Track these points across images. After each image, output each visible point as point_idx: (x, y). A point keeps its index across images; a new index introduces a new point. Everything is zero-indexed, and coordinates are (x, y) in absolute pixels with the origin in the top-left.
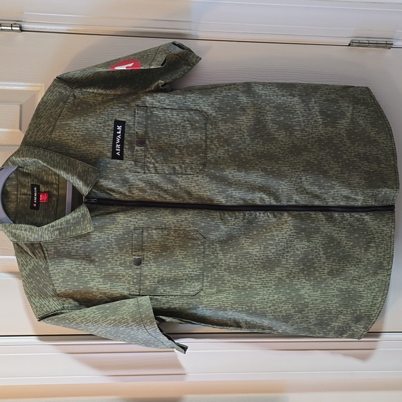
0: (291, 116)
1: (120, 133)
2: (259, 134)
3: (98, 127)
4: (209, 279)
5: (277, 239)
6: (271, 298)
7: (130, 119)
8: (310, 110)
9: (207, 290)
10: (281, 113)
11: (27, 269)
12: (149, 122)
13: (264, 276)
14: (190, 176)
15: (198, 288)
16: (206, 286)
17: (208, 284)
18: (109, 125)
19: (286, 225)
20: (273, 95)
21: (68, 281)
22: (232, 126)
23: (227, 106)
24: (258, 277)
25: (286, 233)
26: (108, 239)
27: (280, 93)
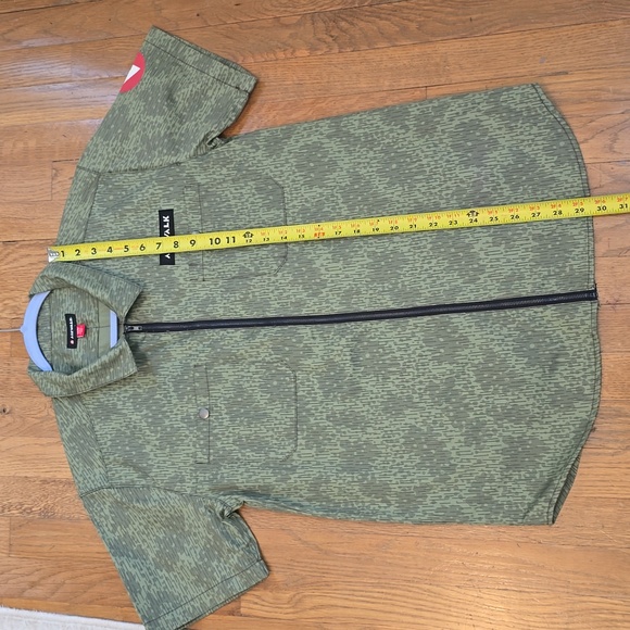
0: (408, 160)
1: (167, 226)
2: (360, 198)
3: (139, 223)
4: (305, 434)
5: (401, 362)
6: (399, 460)
7: (178, 204)
8: (436, 146)
9: (303, 451)
10: (392, 159)
11: (68, 429)
12: (206, 204)
13: (387, 423)
14: (265, 277)
15: (289, 449)
16: (301, 445)
17: (303, 442)
18: (153, 218)
19: (414, 339)
20: (377, 133)
21: (118, 445)
22: (320, 191)
23: (309, 161)
24: (377, 426)
25: (414, 353)
26: (165, 384)
27: (387, 128)
